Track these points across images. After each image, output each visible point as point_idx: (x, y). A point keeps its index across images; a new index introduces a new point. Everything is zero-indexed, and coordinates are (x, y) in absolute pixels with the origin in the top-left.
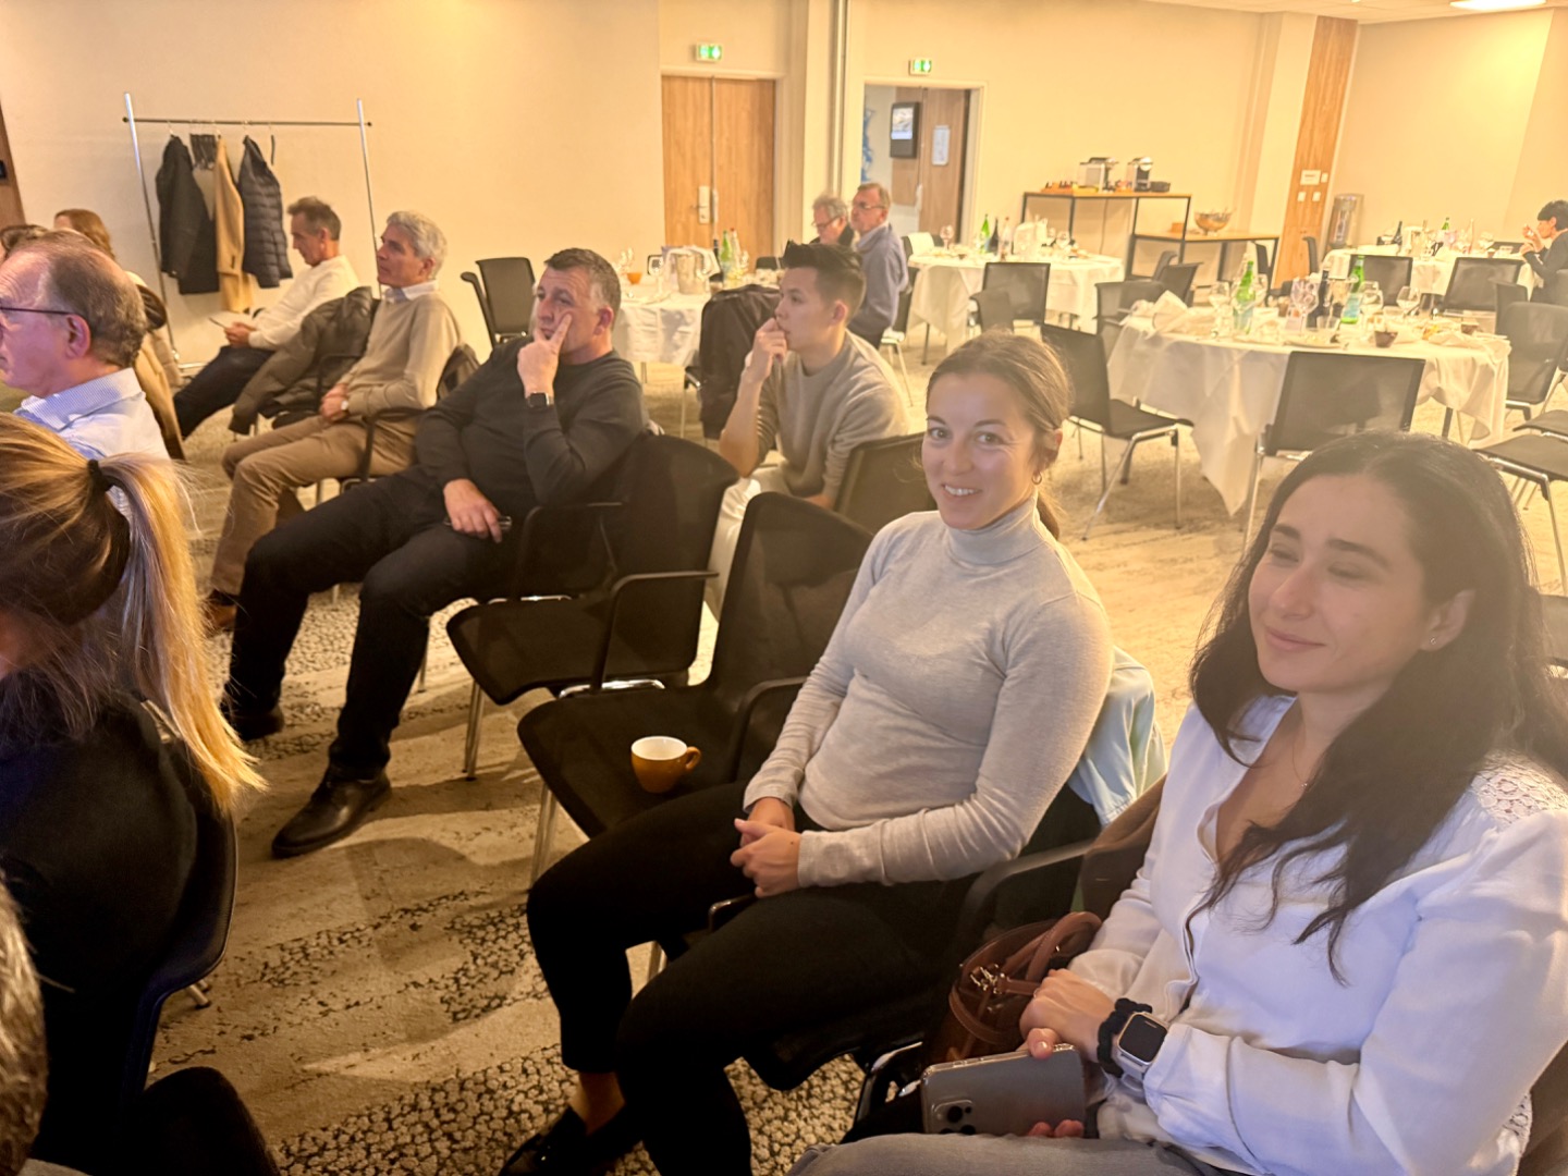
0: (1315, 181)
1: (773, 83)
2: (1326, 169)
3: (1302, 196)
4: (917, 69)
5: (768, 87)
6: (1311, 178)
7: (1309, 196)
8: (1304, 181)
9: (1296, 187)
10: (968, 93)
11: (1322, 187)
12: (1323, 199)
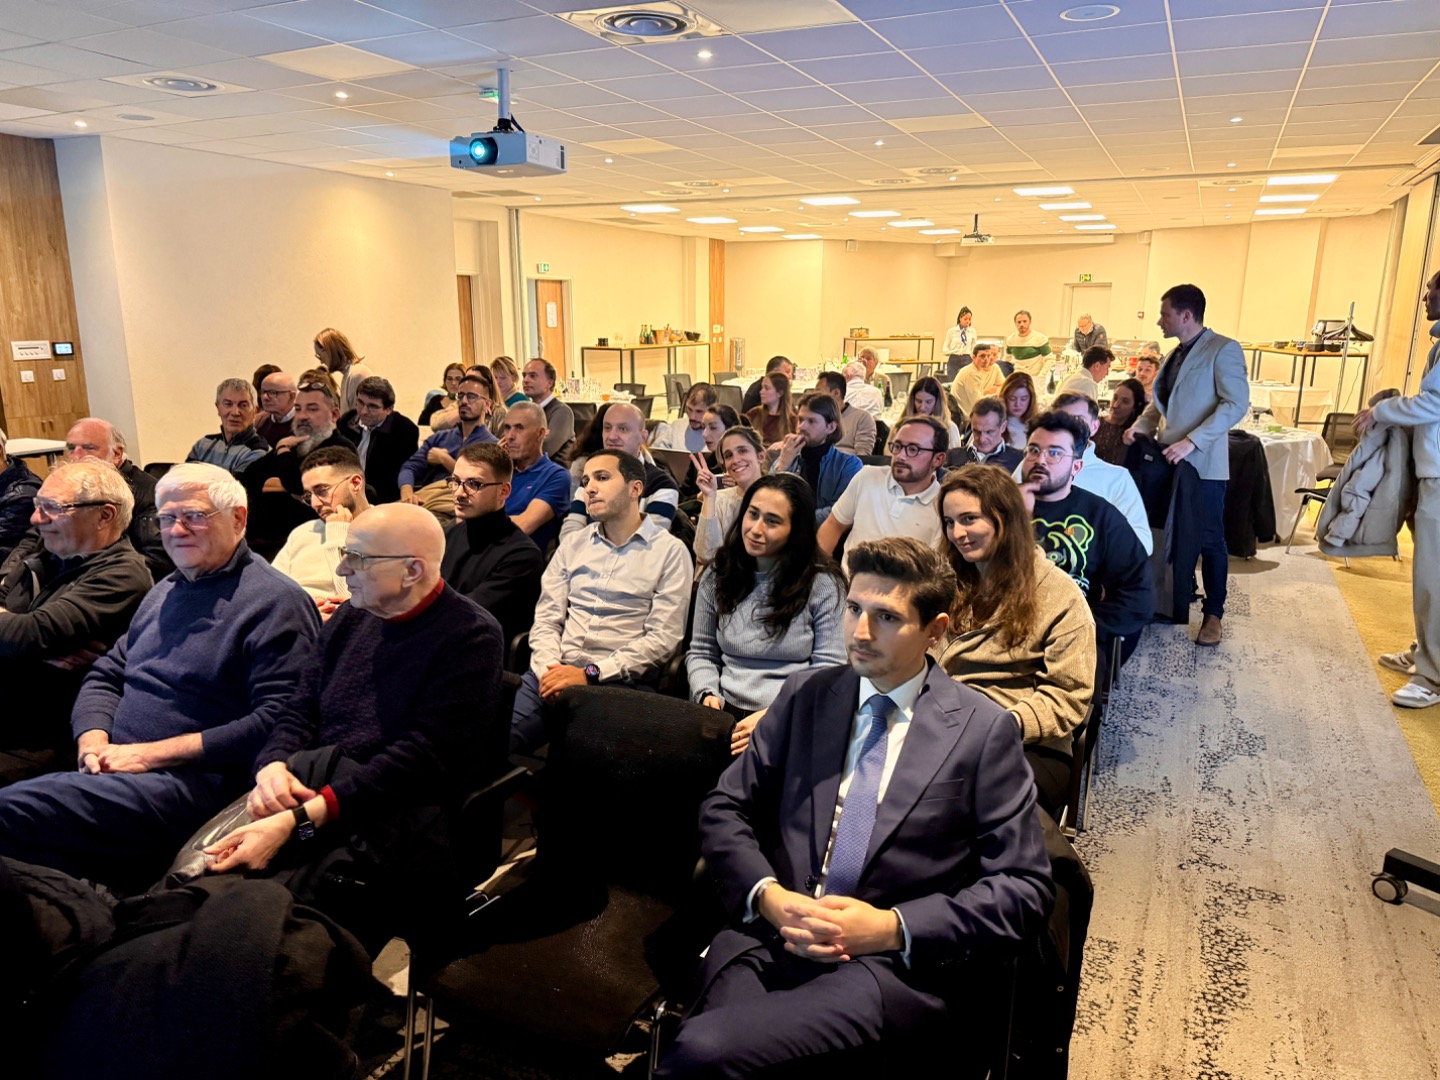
0: (718, 331)
1: (469, 277)
2: (722, 325)
3: (715, 340)
4: (542, 269)
5: (465, 282)
6: (717, 329)
7: (717, 340)
8: (715, 331)
9: (712, 335)
10: (561, 282)
11: (722, 334)
12: (723, 340)
